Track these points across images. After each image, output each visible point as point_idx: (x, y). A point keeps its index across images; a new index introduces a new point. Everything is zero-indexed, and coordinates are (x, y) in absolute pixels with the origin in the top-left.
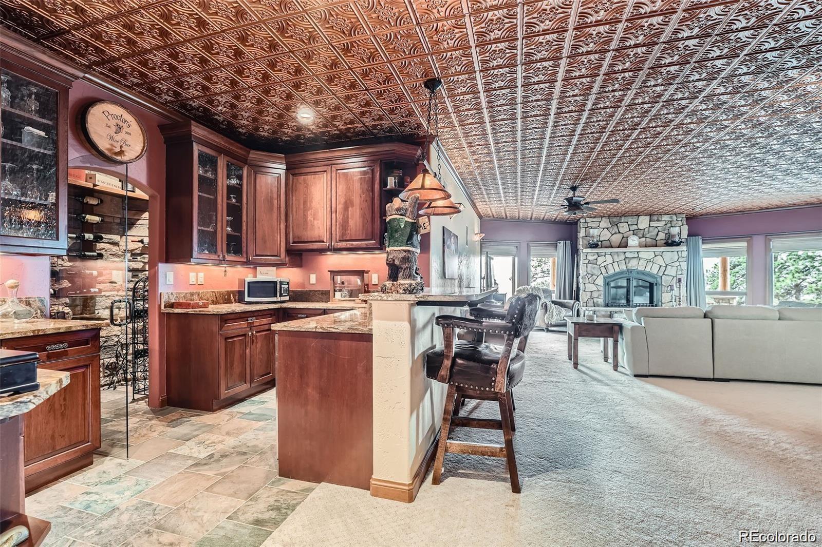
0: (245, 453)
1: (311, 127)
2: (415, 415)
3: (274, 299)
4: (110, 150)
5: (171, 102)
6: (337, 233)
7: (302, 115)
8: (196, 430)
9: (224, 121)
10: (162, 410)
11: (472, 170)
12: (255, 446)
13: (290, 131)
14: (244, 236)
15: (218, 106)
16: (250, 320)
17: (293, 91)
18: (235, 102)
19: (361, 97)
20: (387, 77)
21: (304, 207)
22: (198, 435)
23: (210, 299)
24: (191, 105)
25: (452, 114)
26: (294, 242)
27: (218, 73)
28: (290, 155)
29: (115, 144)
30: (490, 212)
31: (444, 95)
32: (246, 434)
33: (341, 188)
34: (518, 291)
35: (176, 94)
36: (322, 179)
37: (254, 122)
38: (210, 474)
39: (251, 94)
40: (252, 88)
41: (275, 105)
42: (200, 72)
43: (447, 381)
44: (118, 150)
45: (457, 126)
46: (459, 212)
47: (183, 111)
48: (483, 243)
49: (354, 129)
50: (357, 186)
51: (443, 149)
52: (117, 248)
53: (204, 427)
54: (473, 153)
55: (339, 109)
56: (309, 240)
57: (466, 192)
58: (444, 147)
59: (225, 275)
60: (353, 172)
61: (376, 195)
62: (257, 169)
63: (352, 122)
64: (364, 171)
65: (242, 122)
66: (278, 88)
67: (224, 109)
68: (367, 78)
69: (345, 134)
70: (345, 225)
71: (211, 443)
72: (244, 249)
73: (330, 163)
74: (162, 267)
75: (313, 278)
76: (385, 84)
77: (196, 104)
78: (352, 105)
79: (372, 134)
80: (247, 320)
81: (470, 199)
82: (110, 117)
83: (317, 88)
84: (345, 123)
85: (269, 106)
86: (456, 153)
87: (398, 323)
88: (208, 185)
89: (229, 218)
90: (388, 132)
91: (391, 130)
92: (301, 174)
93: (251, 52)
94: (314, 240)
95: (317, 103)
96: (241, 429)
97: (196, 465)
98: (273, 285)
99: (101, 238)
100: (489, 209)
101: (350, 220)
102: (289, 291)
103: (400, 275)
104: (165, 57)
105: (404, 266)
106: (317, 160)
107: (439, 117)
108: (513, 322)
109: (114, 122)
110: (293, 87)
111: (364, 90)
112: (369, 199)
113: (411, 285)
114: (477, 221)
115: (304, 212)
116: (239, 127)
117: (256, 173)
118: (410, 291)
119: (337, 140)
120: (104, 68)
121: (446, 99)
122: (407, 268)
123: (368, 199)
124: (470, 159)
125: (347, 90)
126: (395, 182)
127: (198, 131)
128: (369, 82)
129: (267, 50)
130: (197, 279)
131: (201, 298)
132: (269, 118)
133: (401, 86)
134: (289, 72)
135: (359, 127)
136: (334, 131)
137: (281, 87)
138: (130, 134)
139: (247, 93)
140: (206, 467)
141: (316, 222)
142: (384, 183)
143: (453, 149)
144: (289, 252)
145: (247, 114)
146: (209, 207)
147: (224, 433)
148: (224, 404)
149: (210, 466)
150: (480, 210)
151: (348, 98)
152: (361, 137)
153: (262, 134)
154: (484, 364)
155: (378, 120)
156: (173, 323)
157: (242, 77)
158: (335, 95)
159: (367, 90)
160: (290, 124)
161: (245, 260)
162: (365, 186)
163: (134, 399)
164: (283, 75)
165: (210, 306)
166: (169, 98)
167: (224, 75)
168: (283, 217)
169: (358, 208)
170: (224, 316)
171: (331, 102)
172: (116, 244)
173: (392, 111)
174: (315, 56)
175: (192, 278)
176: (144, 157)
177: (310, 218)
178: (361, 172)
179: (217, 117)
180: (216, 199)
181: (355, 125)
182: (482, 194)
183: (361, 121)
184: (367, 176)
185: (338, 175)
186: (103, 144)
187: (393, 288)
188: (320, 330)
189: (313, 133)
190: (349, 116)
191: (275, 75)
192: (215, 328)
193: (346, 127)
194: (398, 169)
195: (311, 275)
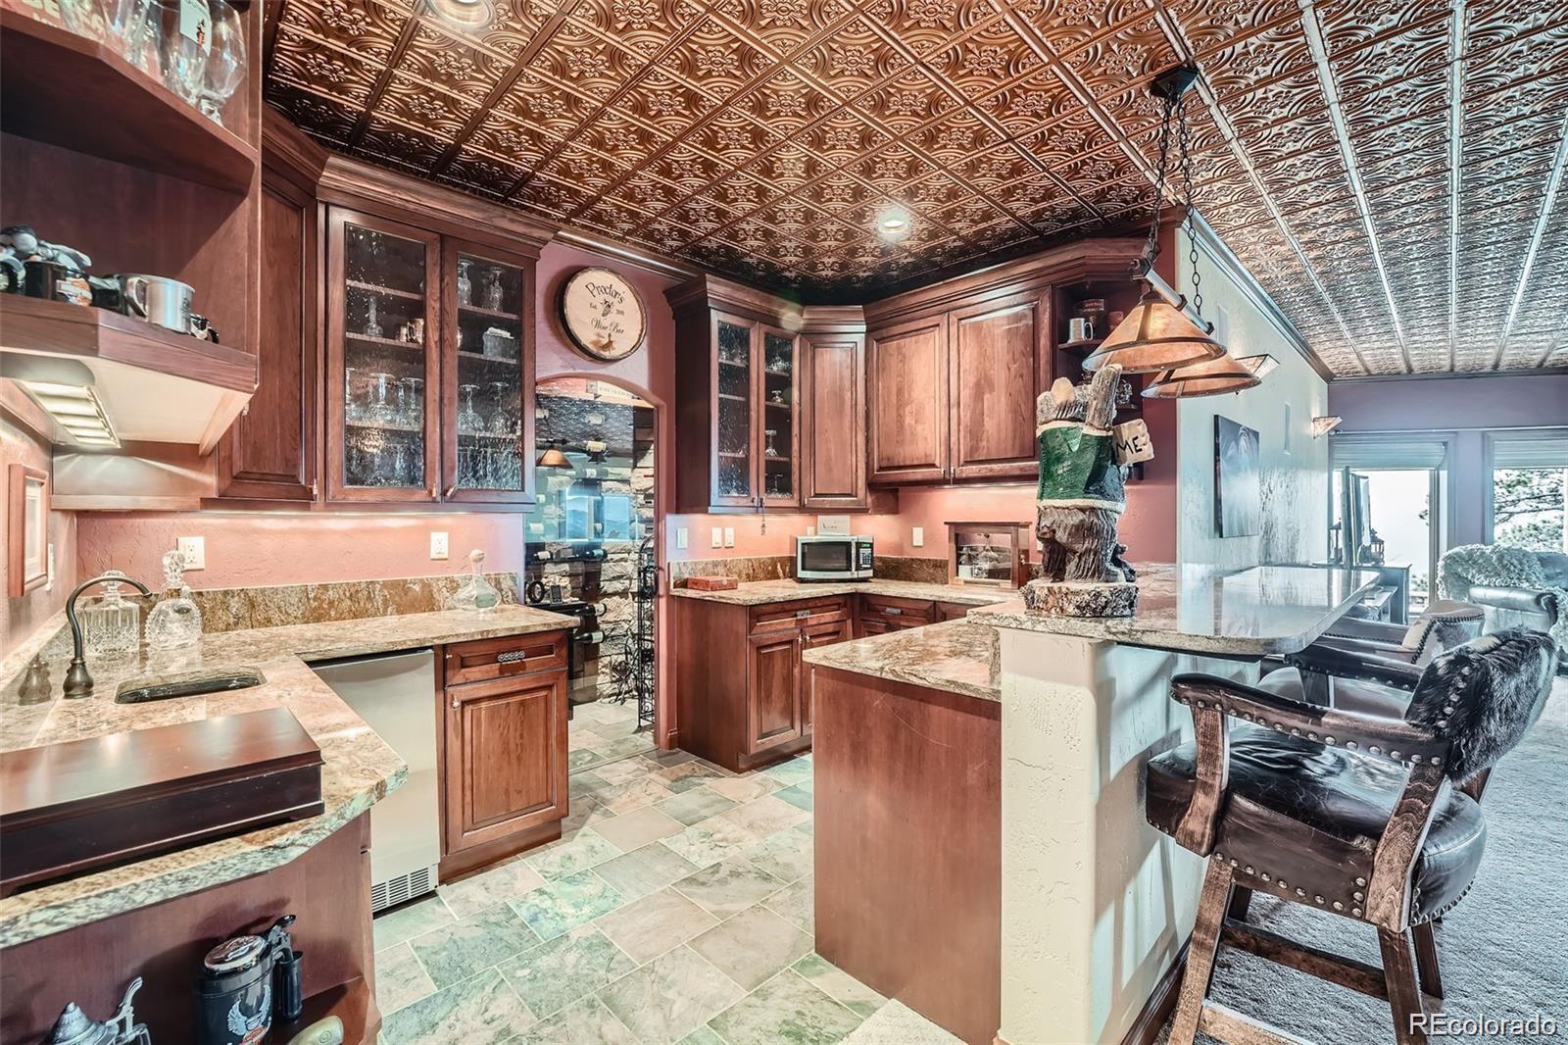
0: (767, 878)
1: (907, 244)
2: (1109, 917)
3: (847, 575)
4: (595, 343)
5: (679, 249)
6: (961, 447)
7: (888, 224)
8: (707, 806)
9: (759, 263)
10: (670, 754)
11: (1298, 269)
12: (787, 865)
13: (870, 259)
14: (795, 461)
15: (745, 239)
16: (801, 615)
17: (864, 182)
18: (769, 226)
19: (1000, 157)
20: (1053, 97)
21: (898, 400)
22: (706, 817)
23: (744, 573)
24: (706, 248)
25: (1234, 142)
26: (881, 469)
27: (734, 182)
28: (873, 305)
29: (602, 332)
30: (1356, 362)
31: (1207, 101)
32: (778, 834)
33: (969, 355)
34: (1449, 557)
35: (683, 234)
36: (932, 342)
37: (806, 256)
38: (706, 906)
39: (793, 206)
40: (792, 194)
41: (836, 217)
42: (707, 188)
43: (1204, 849)
44: (605, 341)
45: (1250, 169)
46: (1256, 383)
47: (697, 260)
48: (1336, 437)
49: (994, 230)
50: (1000, 347)
51: (1213, 233)
52: (628, 487)
53: (720, 802)
54: (1303, 227)
55: (956, 196)
56: (908, 463)
57: (1285, 324)
58: (1214, 226)
59: (763, 532)
60: (993, 319)
61: (1042, 362)
62: (816, 338)
63: (987, 216)
64: (1016, 314)
65: (788, 259)
66: (835, 182)
67: (756, 243)
68: (1008, 113)
69: (975, 245)
70: (975, 432)
71: (722, 840)
72: (796, 485)
73: (946, 307)
74: (672, 521)
75: (918, 536)
76: (1050, 114)
77: (713, 243)
78: (982, 181)
79: (1034, 231)
80: (796, 616)
81: (1297, 338)
82: (595, 292)
83: (907, 163)
84: (972, 221)
85: (826, 220)
86: (1248, 236)
87: (1063, 688)
88: (736, 378)
89: (771, 432)
90: (1068, 220)
91: (1075, 215)
92: (891, 338)
93: (777, 127)
94: (916, 463)
95: (911, 194)
96: (774, 820)
97: (690, 881)
98: (845, 548)
99: (606, 473)
100: (1354, 356)
101: (986, 419)
102: (872, 560)
103: (1071, 567)
104: (655, 177)
105: (1080, 548)
106: (923, 305)
107: (1196, 158)
108: (1439, 729)
109: (601, 298)
110: (861, 173)
111: (1005, 142)
112: (1027, 372)
113: (1098, 595)
114: (1318, 387)
115: (898, 409)
116: (784, 270)
117: (814, 347)
118: (1096, 610)
119: (962, 259)
120: (585, 217)
121: (1213, 110)
122: (1088, 551)
123: (1025, 372)
124: (1294, 243)
125: (968, 150)
126: (1087, 329)
127: (717, 288)
128: (1014, 122)
129: (803, 114)
130: (723, 539)
131: (729, 572)
132: (829, 243)
133: (1093, 107)
134: (849, 147)
135: (1003, 222)
136: (952, 243)
137: (840, 179)
138: (622, 313)
139: (785, 206)
140: (703, 890)
141: (919, 428)
142: (1060, 332)
143: (1244, 226)
144: (872, 486)
145: (793, 244)
146: (736, 417)
147: (745, 824)
148: (757, 761)
149: (710, 890)
150: (1326, 361)
151: (972, 167)
152: (1011, 243)
153: (824, 273)
154: (1328, 830)
155: (1043, 199)
156: (687, 613)
157: (773, 179)
158: (945, 168)
159: (1010, 139)
160: (868, 245)
161: (797, 505)
162: (1019, 345)
163: (640, 726)
164: (842, 154)
165: (742, 586)
166: (675, 244)
167: (743, 183)
168: (861, 422)
169: (1003, 390)
170: (755, 609)
171: (938, 185)
172: (626, 481)
173: (1074, 172)
174: (893, 99)
175: (716, 538)
176: (644, 345)
177: (908, 420)
178: (1008, 317)
179: (748, 259)
180: (747, 403)
181: (995, 221)
182: (1331, 322)
183: (1006, 210)
184: (1024, 322)
185: (961, 329)
186: (586, 336)
187: (1051, 599)
188: (890, 677)
189: (911, 255)
190: (980, 205)
191: (827, 160)
192: (742, 628)
193: (975, 229)
194: (1097, 297)
195: (915, 529)
